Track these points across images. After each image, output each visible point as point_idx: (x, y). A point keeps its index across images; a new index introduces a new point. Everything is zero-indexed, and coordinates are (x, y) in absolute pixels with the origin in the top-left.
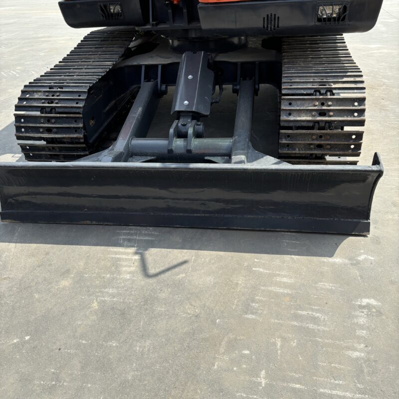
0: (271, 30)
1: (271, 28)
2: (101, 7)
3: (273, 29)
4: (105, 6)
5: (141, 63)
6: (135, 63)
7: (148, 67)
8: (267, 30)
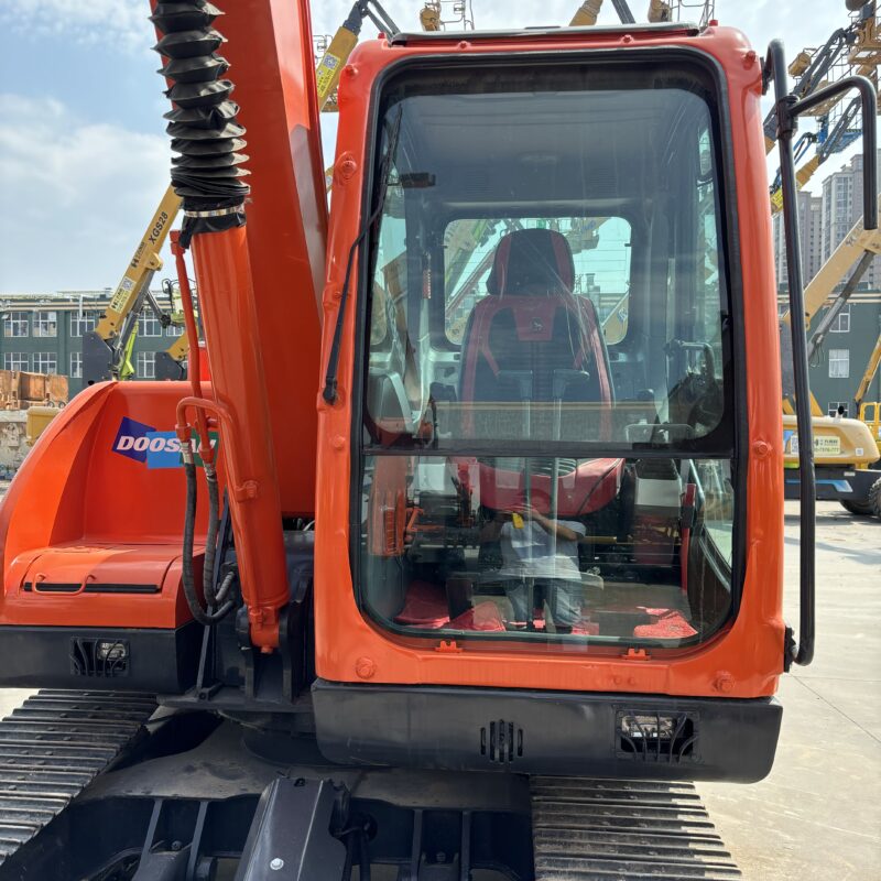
0: (502, 759)
1: (502, 754)
2: (76, 646)
3: (506, 757)
4: (88, 646)
5: (154, 793)
6: (138, 792)
7: (171, 804)
8: (492, 756)
